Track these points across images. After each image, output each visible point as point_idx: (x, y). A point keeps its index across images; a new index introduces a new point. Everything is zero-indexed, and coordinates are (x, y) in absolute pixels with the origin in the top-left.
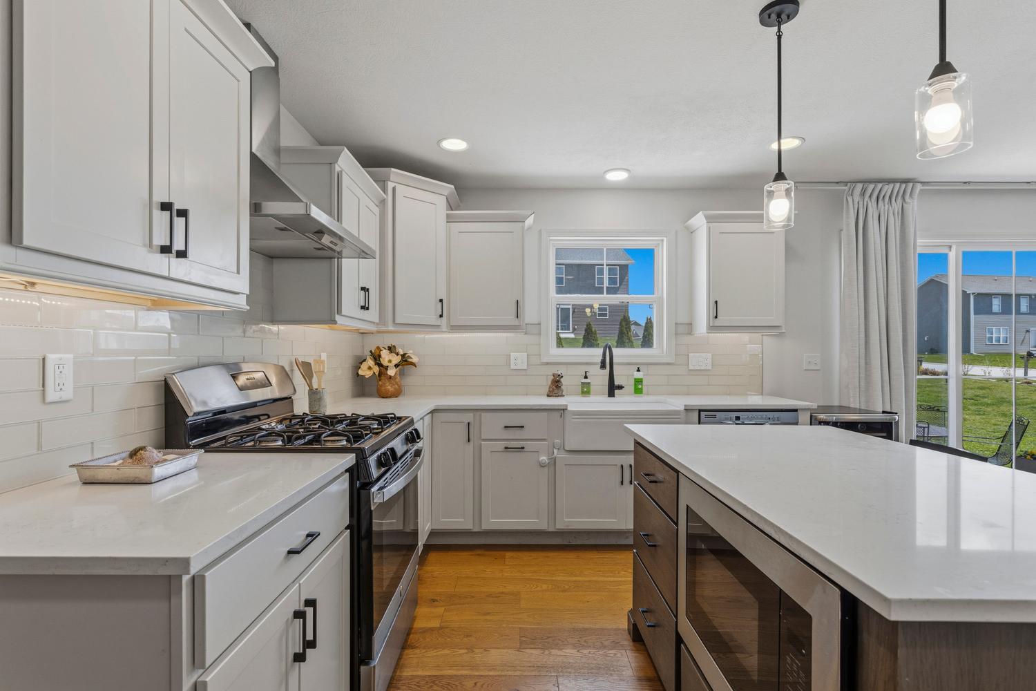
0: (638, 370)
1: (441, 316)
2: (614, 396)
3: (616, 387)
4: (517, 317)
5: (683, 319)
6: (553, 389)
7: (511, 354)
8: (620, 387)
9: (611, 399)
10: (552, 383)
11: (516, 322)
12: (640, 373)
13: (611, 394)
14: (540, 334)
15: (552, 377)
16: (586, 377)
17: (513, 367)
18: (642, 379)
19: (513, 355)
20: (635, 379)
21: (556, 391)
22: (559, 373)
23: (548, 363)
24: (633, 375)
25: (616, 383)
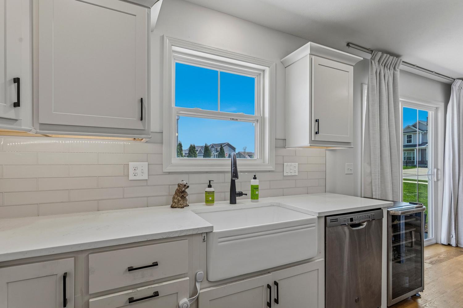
0: (255, 178)
1: (17, 104)
2: (235, 203)
3: (238, 194)
4: (142, 119)
5: (280, 136)
6: (179, 201)
7: (130, 163)
8: (241, 194)
9: (233, 206)
10: (176, 193)
11: (139, 125)
12: (257, 180)
13: (233, 201)
14: (162, 143)
15: (177, 187)
16: (210, 186)
17: (131, 177)
18: (258, 186)
19: (132, 165)
20: (252, 186)
21: (181, 202)
22: (185, 182)
23: (169, 173)
24: (250, 181)
25: (238, 190)
